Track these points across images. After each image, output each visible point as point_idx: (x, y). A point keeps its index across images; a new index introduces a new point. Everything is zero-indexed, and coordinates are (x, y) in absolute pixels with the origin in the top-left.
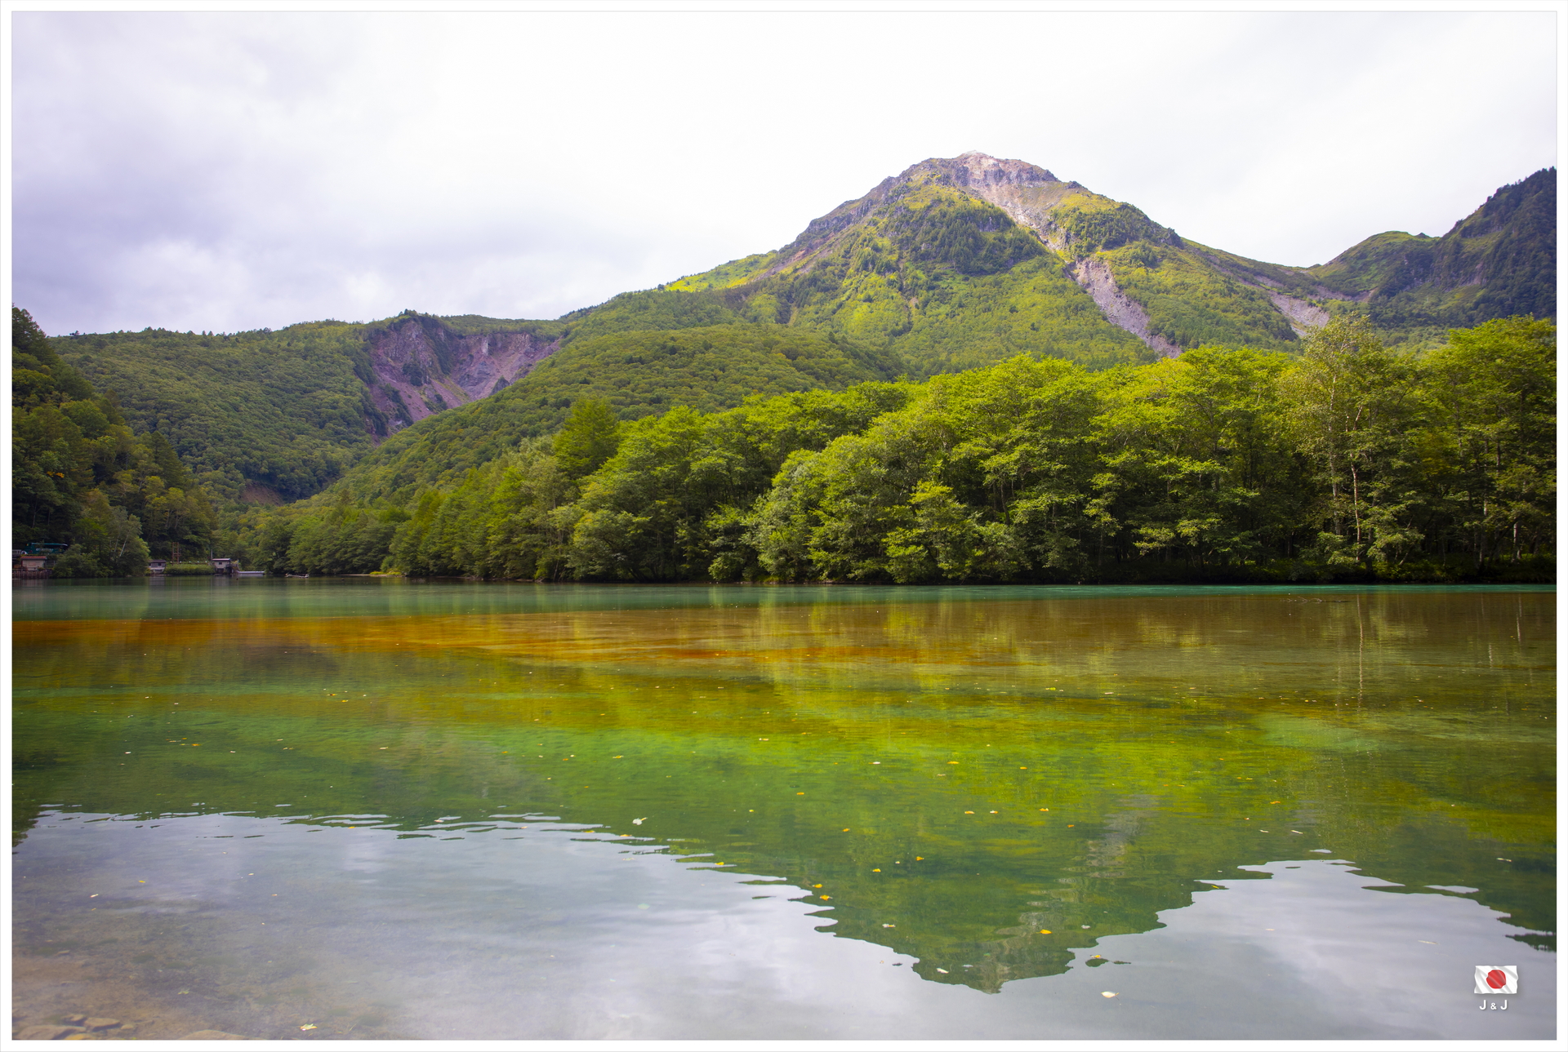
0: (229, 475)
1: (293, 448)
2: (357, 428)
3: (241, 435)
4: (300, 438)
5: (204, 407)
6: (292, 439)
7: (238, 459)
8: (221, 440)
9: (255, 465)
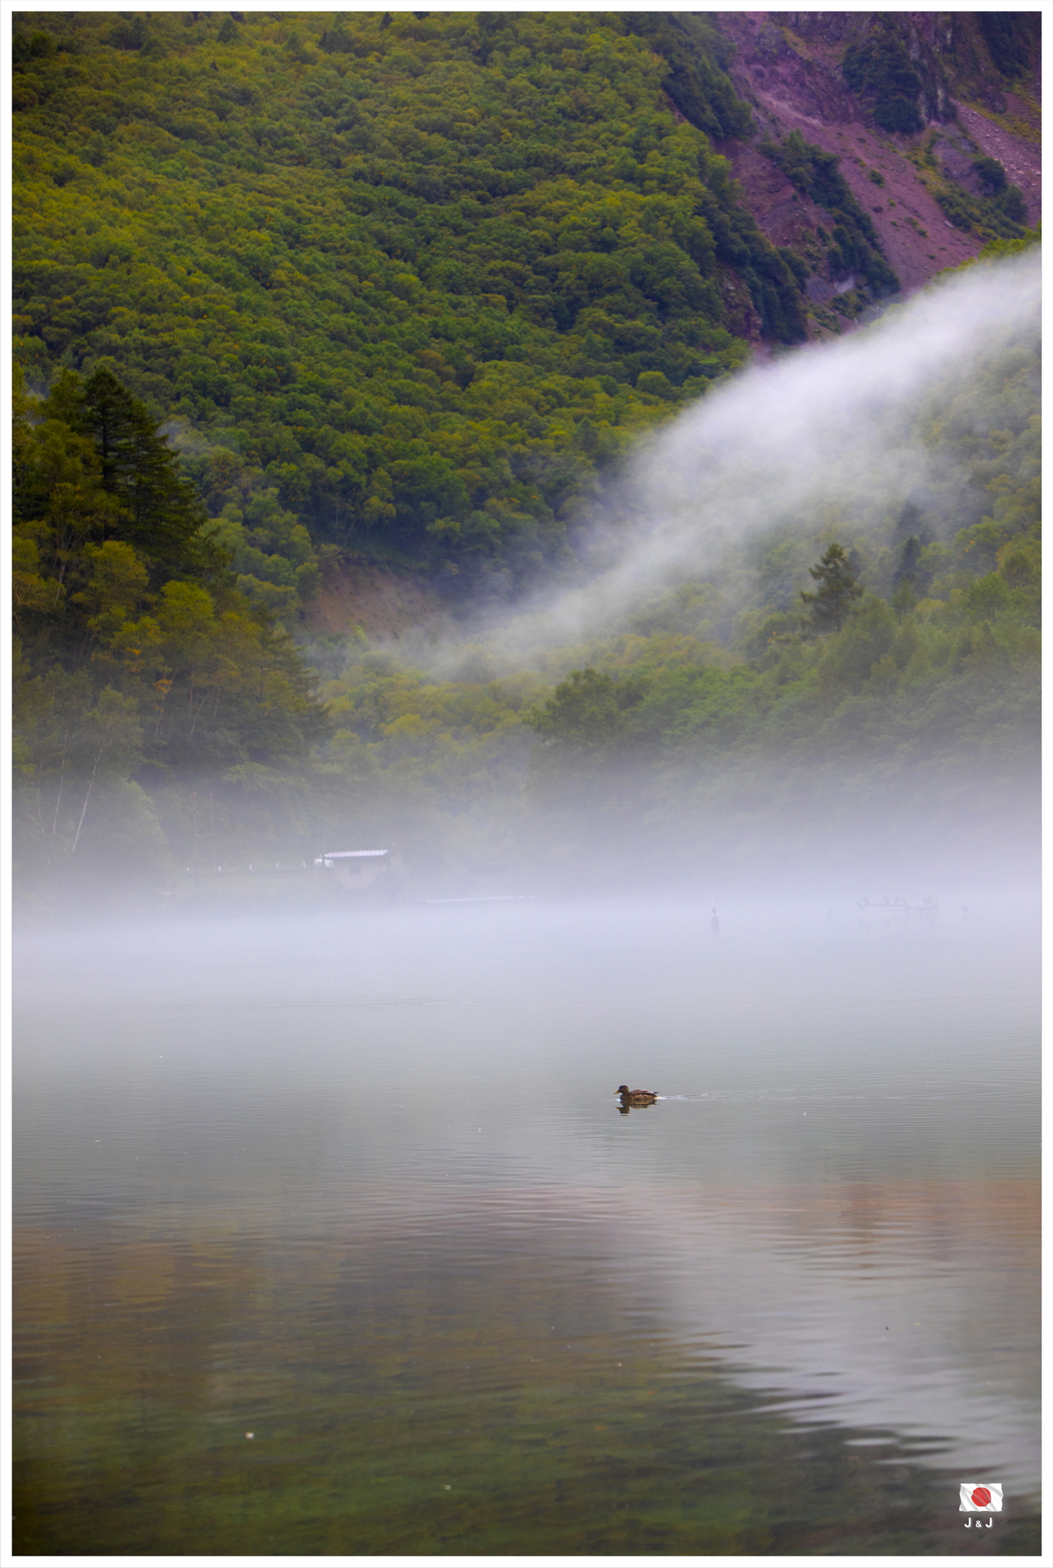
0: (262, 533)
1: (477, 415)
2: (697, 322)
3: (288, 378)
4: (492, 376)
5: (157, 279)
6: (465, 379)
7: (287, 469)
8: (223, 401)
9: (348, 488)
